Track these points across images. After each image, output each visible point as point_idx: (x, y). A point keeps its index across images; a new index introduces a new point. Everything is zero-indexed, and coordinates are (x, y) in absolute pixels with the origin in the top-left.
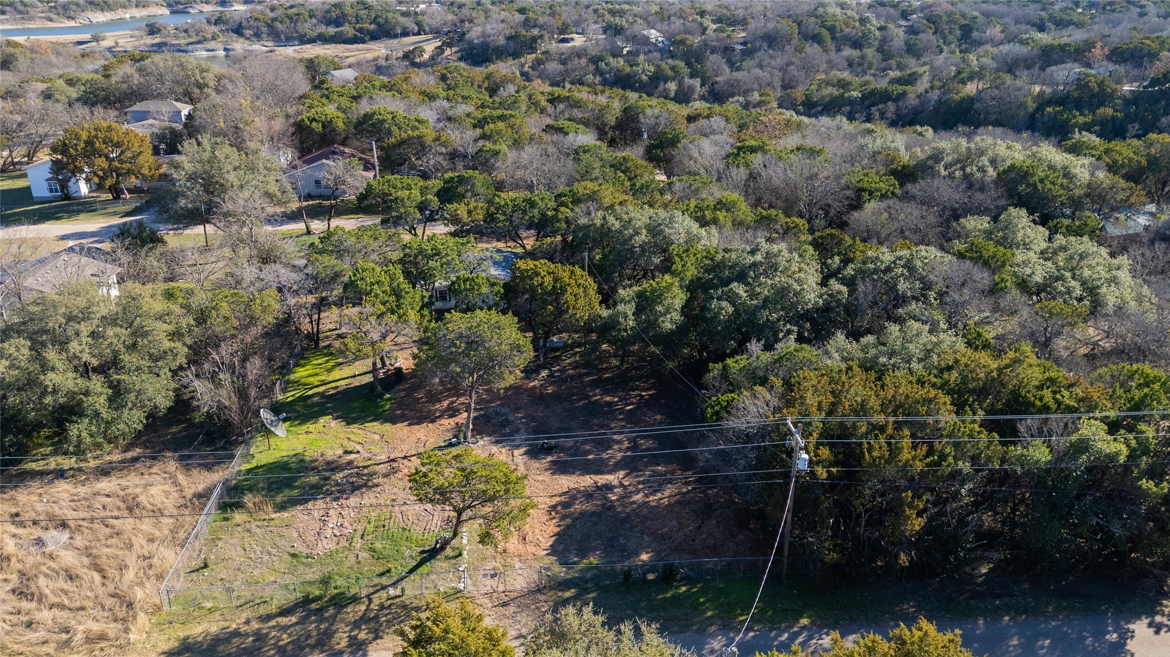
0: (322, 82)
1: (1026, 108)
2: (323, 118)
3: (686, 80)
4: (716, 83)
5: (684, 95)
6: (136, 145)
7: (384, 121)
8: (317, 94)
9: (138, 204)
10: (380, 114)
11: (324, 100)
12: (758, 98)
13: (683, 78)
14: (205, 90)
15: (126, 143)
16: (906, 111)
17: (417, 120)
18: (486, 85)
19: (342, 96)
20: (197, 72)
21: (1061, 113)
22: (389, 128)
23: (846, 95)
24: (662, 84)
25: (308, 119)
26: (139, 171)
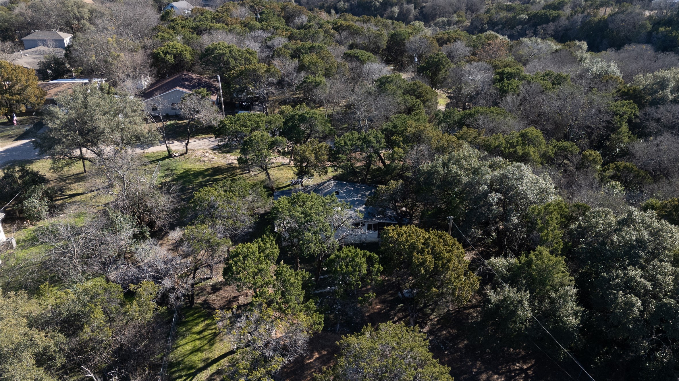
0: (167, 13)
1: (646, 28)
2: (175, 51)
3: (405, 5)
4: (424, 7)
5: (403, 15)
6: (23, 79)
7: (224, 54)
8: (165, 26)
9: (28, 128)
10: (220, 49)
11: (172, 31)
12: (457, 19)
13: (402, 4)
14: (82, 21)
15: (14, 78)
16: (560, 29)
17: (248, 52)
18: (283, 14)
19: (184, 27)
20: (75, 8)
21: (671, 32)
22: (228, 59)
23: (518, 17)
24: (389, 8)
25: (163, 52)
26: (27, 100)
